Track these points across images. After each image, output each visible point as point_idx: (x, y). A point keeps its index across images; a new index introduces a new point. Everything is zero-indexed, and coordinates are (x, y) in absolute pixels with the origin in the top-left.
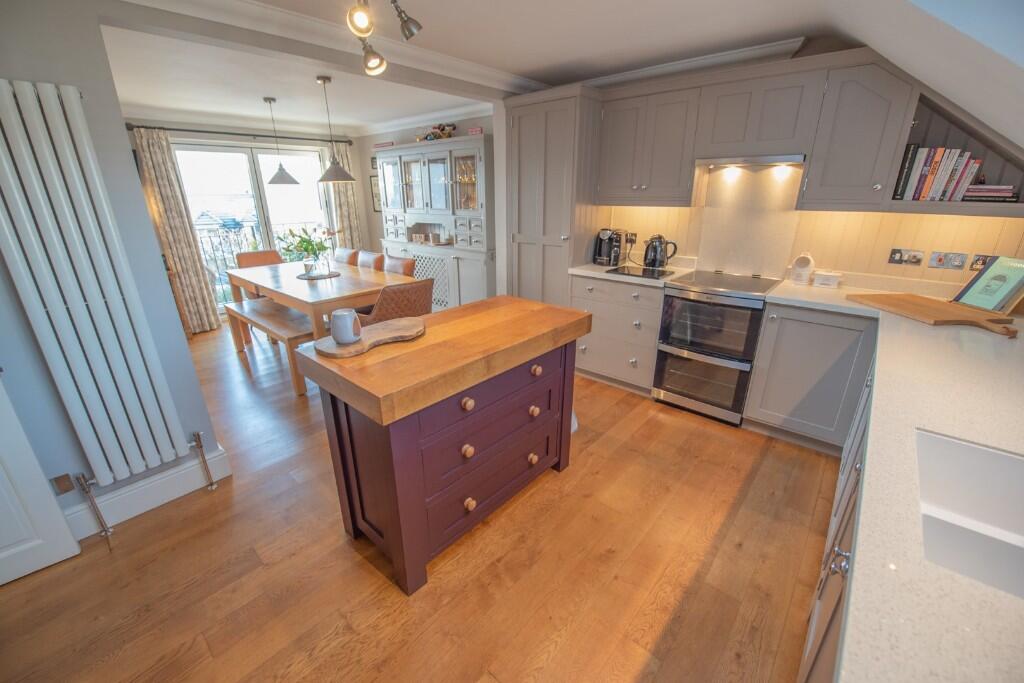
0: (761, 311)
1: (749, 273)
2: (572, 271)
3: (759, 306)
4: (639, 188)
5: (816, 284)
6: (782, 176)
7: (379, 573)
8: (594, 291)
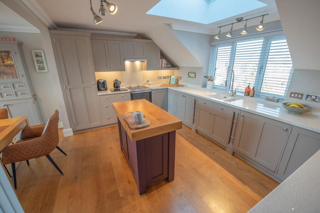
0: (151, 92)
1: (137, 86)
2: (99, 94)
3: (150, 91)
4: (110, 66)
5: (151, 85)
6: (138, 63)
7: (163, 186)
8: (109, 99)
